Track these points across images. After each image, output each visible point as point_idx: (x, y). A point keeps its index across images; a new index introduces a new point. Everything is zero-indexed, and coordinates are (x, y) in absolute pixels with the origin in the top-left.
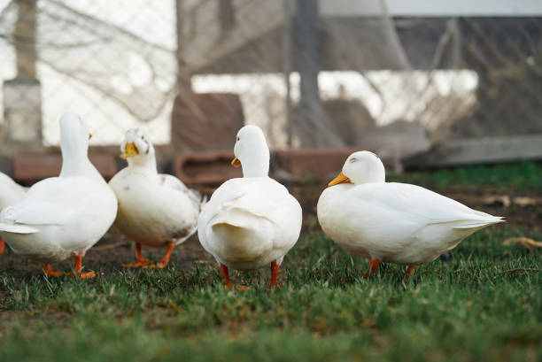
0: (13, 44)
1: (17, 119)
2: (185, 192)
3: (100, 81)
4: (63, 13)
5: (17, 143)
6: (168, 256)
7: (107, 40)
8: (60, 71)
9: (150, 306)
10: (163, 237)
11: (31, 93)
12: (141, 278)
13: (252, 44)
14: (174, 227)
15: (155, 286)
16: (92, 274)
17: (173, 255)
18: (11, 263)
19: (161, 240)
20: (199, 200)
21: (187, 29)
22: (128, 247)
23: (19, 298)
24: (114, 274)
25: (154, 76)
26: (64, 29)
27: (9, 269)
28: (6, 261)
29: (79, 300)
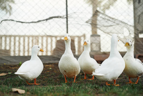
0: (92, 26)
1: (94, 45)
2: (141, 63)
4: (107, 18)
5: (95, 51)
7: (118, 24)
8: (105, 33)
9: (138, 93)
11: (97, 38)
14: (139, 72)
18: (97, 82)
21: (137, 21)
25: (130, 34)
26: (107, 22)
27: (97, 83)
28: (96, 81)
29: (119, 91)
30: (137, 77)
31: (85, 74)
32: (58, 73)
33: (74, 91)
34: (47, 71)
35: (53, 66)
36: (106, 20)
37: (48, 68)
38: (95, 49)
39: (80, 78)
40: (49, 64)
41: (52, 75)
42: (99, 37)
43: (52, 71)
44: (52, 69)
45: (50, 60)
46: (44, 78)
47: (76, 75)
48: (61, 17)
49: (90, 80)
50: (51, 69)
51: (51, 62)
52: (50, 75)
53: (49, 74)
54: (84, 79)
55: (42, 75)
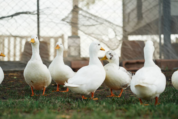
0: (71, 25)
1: (72, 49)
3: (99, 37)
5: (73, 56)
6: (121, 93)
7: (101, 24)
8: (86, 34)
9: (117, 109)
10: (120, 87)
11: (77, 41)
12: (113, 100)
13: (148, 25)
14: (123, 84)
15: (117, 103)
16: (97, 99)
17: (122, 93)
19: (119, 88)
20: (131, 75)
21: (126, 20)
22: (108, 90)
23: (74, 105)
24: (104, 99)
25: (116, 35)
26: (88, 20)
27: (71, 97)
28: (70, 94)
29: (94, 107)
30: (121, 89)
31: (57, 85)
32: (25, 83)
33: (40, 107)
34: (11, 81)
35: (19, 74)
36: (87, 18)
37: (12, 77)
38: (74, 53)
39: (51, 89)
40: (14, 72)
41: (17, 86)
42: (78, 39)
43: (17, 81)
44: (17, 78)
45: (16, 67)
46: (6, 90)
47: (46, 87)
48: (30, 13)
49: (63, 92)
50: (15, 79)
51: (17, 69)
52: (13, 86)
53: (13, 84)
54: (56, 91)
55: (4, 86)
